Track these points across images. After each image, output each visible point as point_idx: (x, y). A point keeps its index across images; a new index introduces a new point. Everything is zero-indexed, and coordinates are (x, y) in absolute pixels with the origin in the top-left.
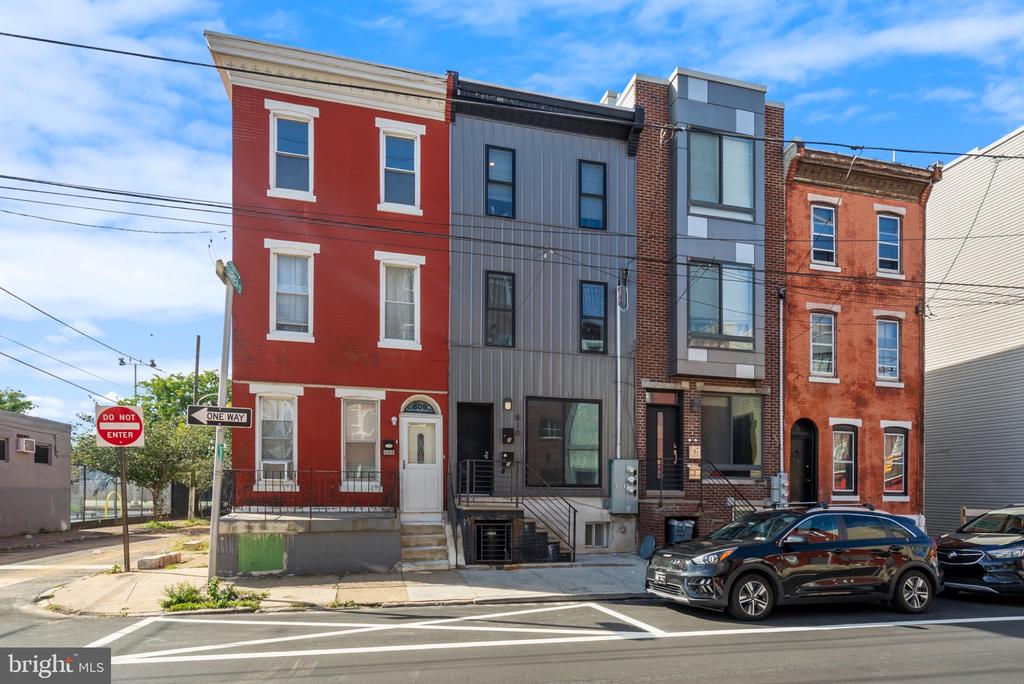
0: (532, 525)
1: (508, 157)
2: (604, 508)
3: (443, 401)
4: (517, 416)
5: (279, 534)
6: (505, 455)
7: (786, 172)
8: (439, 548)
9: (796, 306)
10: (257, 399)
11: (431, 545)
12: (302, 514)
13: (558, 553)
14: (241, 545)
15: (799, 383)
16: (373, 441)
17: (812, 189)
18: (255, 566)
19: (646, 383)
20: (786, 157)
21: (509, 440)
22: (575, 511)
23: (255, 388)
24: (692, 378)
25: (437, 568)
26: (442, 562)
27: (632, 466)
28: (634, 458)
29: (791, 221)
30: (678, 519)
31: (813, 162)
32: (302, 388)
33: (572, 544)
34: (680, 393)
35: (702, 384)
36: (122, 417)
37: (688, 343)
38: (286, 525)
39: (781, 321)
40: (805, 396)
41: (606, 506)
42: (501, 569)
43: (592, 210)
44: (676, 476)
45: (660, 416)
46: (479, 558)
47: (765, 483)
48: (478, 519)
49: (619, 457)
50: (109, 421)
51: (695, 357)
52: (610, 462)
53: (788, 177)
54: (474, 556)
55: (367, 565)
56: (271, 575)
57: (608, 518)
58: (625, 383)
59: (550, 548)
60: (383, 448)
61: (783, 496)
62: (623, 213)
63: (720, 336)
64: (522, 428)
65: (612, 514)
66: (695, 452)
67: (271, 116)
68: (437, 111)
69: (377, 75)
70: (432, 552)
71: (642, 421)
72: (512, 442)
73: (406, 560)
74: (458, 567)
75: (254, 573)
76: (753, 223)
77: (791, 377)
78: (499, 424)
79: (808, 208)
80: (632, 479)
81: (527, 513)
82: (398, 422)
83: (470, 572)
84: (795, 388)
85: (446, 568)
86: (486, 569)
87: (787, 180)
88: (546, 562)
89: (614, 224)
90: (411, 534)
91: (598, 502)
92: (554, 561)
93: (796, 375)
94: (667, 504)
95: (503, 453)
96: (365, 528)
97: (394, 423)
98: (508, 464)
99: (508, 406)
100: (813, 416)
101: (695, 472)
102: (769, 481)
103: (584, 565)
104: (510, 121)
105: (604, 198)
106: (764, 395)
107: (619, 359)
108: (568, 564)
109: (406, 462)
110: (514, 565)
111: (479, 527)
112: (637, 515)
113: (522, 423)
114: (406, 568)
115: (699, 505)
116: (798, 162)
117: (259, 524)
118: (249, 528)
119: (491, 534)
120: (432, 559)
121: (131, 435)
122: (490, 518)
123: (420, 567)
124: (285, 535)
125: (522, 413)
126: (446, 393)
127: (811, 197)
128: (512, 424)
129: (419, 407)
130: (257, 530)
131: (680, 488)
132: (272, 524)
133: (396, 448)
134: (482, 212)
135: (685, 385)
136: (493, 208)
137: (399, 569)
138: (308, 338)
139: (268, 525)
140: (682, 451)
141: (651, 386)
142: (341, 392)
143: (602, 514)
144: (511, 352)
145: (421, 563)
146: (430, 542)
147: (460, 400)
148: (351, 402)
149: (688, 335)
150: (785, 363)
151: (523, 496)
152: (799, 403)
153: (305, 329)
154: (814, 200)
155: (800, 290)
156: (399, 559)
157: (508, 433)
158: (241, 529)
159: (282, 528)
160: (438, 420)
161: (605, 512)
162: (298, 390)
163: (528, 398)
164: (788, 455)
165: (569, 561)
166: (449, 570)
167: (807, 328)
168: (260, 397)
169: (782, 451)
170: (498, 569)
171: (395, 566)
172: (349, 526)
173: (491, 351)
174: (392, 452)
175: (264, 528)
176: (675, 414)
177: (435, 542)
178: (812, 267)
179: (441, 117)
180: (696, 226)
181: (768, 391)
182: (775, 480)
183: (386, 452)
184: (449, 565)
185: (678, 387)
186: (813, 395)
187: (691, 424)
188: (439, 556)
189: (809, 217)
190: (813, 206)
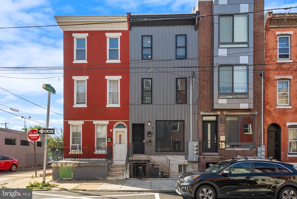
0: (153, 165)
1: (150, 38)
2: (185, 159)
3: (127, 123)
4: (153, 128)
5: (71, 167)
6: (148, 141)
7: (265, 25)
8: (122, 172)
9: (269, 78)
10: (71, 126)
11: (120, 171)
12: (77, 161)
13: (163, 175)
14: (60, 170)
15: (272, 109)
16: (105, 137)
17: (278, 30)
18: (64, 177)
19: (202, 113)
20: (265, 19)
21: (150, 136)
22: (169, 160)
23: (70, 122)
24: (222, 110)
25: (119, 179)
26: (122, 177)
27: (196, 144)
28: (197, 141)
29: (267, 44)
30: (212, 163)
31: (277, 18)
32: (83, 122)
33: (168, 172)
34: (217, 116)
35: (226, 112)
36: (34, 133)
37: (219, 97)
38: (72, 164)
39: (262, 85)
40: (274, 114)
41: (186, 158)
42: (141, 180)
43: (181, 52)
44: (215, 147)
45: (209, 125)
46: (134, 176)
47: (255, 150)
48: (134, 163)
49: (191, 141)
50: (31, 134)
51: (222, 102)
52: (188, 143)
53: (266, 26)
54: (132, 175)
55: (97, 177)
56: (68, 180)
57: (187, 163)
58: (194, 114)
59: (160, 173)
60: (108, 140)
61: (263, 155)
62: (193, 52)
63: (233, 93)
64: (154, 131)
65: (188, 161)
66: (223, 138)
67: (74, 38)
68: (125, 27)
69: (104, 19)
70: (119, 174)
71: (201, 127)
72: (151, 136)
73: (110, 176)
74: (126, 179)
75: (64, 179)
76: (248, 47)
77: (267, 107)
78: (146, 130)
79: (276, 38)
80: (195, 149)
81: (151, 161)
82: (112, 131)
83: (130, 180)
84: (269, 111)
85: (123, 179)
86: (136, 180)
87: (265, 28)
88: (158, 178)
89: (189, 55)
90: (114, 167)
91: (183, 157)
92: (161, 178)
93: (270, 106)
94: (207, 158)
95: (148, 140)
96: (96, 165)
97: (111, 131)
98: (149, 144)
99: (149, 124)
100: (278, 122)
101: (223, 146)
102: (257, 149)
103: (172, 180)
104: (150, 26)
105: (186, 47)
106: (255, 115)
107: (191, 105)
108: (166, 179)
109: (115, 144)
110: (146, 179)
111: (134, 166)
112: (198, 162)
113: (154, 130)
114: (110, 178)
115: (221, 158)
116: (270, 19)
117: (65, 164)
118: (62, 165)
119: (140, 168)
120: (119, 176)
121: (37, 138)
122: (138, 162)
123: (114, 178)
124: (72, 167)
125: (154, 127)
126: (128, 121)
127: (278, 33)
128: (151, 130)
129: (120, 126)
130: (64, 166)
131: (217, 152)
132: (68, 164)
133: (112, 139)
134: (140, 59)
135: (219, 113)
136: (145, 57)
137: (107, 179)
138: (85, 106)
139: (67, 164)
140: (218, 138)
141: (204, 114)
142: (95, 122)
143: (184, 161)
144: (151, 105)
145: (114, 177)
146: (119, 170)
147: (133, 123)
148: (98, 125)
149: (218, 94)
150: (264, 101)
151: (150, 155)
152: (271, 117)
153: (85, 103)
154: (279, 34)
155: (272, 72)
156: (108, 175)
157: (149, 133)
158: (59, 165)
159: (71, 165)
160: (125, 130)
161: (186, 161)
162: (82, 122)
163: (157, 121)
164: (266, 139)
165: (167, 178)
166: (123, 180)
167: (275, 86)
168: (72, 125)
169: (262, 137)
170: (140, 180)
171: (106, 178)
172: (91, 165)
173: (143, 105)
174: (110, 141)
175: (66, 165)
176: (215, 124)
177: (121, 170)
178: (278, 61)
179: (126, 29)
180: (222, 52)
181: (257, 113)
182: (259, 149)
183: (109, 141)
184: (123, 178)
185: (216, 114)
186: (279, 114)
187: (221, 127)
188: (121, 175)
189: (276, 42)
190: (279, 37)
